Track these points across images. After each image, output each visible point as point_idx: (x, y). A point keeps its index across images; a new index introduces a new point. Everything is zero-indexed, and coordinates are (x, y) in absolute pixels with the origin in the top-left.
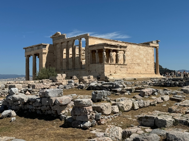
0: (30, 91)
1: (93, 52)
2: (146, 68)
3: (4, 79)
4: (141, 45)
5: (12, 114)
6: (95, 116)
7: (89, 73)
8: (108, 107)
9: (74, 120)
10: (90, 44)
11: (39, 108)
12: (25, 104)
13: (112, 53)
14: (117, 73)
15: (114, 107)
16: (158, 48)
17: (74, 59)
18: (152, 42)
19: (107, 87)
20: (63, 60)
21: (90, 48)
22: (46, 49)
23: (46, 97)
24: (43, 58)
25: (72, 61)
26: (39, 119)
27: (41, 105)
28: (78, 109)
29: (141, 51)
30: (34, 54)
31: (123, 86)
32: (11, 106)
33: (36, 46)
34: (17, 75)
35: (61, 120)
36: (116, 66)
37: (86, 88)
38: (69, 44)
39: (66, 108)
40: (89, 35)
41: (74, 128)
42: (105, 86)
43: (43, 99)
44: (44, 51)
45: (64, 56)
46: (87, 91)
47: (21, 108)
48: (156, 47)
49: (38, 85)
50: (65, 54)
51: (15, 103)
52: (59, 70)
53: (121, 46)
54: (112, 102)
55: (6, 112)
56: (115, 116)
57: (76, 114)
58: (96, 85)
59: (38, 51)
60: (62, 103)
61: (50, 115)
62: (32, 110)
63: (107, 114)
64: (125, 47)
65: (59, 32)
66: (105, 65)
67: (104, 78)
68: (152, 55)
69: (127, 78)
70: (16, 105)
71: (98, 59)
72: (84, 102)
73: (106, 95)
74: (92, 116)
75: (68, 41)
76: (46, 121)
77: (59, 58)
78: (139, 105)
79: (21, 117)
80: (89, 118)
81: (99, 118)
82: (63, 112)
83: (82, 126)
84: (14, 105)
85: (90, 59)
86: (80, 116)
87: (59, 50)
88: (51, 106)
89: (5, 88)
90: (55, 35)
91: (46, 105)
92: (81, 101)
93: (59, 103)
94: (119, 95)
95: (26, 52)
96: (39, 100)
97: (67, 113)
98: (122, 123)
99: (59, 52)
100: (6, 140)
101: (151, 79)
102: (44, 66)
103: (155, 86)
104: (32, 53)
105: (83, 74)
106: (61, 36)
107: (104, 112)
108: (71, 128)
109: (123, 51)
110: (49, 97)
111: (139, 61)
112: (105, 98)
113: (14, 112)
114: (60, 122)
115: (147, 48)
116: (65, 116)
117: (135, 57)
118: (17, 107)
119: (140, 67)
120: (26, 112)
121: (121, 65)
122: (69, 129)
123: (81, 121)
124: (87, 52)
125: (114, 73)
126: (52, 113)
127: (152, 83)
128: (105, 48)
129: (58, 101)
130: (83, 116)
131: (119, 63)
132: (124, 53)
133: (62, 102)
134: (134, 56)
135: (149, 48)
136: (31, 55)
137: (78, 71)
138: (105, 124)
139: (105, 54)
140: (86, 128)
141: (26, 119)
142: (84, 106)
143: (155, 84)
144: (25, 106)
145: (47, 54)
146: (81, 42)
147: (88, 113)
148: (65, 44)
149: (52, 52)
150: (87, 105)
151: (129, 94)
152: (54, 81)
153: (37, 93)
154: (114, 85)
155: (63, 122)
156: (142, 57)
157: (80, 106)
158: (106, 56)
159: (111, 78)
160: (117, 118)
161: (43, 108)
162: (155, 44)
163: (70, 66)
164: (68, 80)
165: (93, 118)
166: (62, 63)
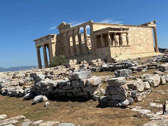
0: (50, 78)
1: (99, 37)
2: (147, 48)
3: (16, 71)
4: (140, 26)
5: (44, 99)
6: (131, 94)
7: (96, 57)
8: (141, 84)
9: (110, 100)
10: (94, 30)
11: (70, 91)
12: (55, 88)
13: (116, 36)
14: (122, 54)
15: (146, 83)
16: (155, 28)
17: (80, 45)
18: (150, 23)
19: (120, 67)
20: (71, 48)
21: (95, 34)
22: (54, 39)
23: (76, 80)
24: (53, 48)
25: (79, 47)
26: (72, 101)
27: (72, 88)
28: (113, 88)
29: (141, 32)
30: (44, 45)
31: (135, 64)
32: (40, 92)
33: (45, 37)
34: (27, 66)
35: (95, 100)
36: (121, 48)
37: (99, 70)
38: (74, 32)
39: (97, 88)
40: (92, 21)
41: (112, 107)
42: (117, 66)
43: (73, 82)
44: (53, 41)
45: (71, 44)
46: (100, 72)
47: (50, 93)
48: (153, 27)
49: (55, 71)
50: (71, 42)
51: (43, 89)
52: (68, 57)
53: (123, 28)
54: (137, 79)
55: (37, 98)
56: (148, 93)
57: (112, 93)
58: (108, 67)
59: (47, 42)
60: (94, 84)
61: (82, 96)
62: (62, 93)
63: (141, 91)
64: (128, 29)
65: (64, 22)
66: (111, 48)
67: (111, 60)
68: (151, 35)
69: (132, 58)
70: (45, 90)
71: (103, 43)
72: (120, 80)
73: (128, 74)
74: (129, 94)
75: (73, 29)
76: (80, 103)
77: (67, 46)
78: (166, 80)
79: (53, 101)
80: (126, 96)
81: (136, 95)
82: (96, 92)
83: (120, 104)
84: (43, 90)
85: (95, 44)
86: (116, 95)
87: (66, 38)
88: (82, 88)
89: (26, 77)
90: (61, 25)
91: (78, 87)
92: (117, 80)
93: (91, 84)
94: (137, 73)
95: (36, 43)
96: (69, 83)
97: (99, 93)
98: (158, 98)
99: (66, 41)
100: (52, 124)
101: (153, 56)
102: (54, 55)
103: (162, 62)
104: (42, 44)
105: (90, 58)
106: (66, 25)
107: (138, 89)
108: (110, 108)
109: (126, 33)
110: (79, 80)
111: (139, 42)
112: (128, 77)
113: (46, 97)
114: (95, 103)
115: (145, 28)
116: (99, 96)
117: (136, 39)
118: (46, 92)
119: (141, 47)
120: (56, 96)
121: (125, 46)
122: (106, 108)
123: (118, 100)
124: (92, 38)
125: (120, 55)
126: (84, 95)
127: (159, 60)
128: (109, 31)
129: (90, 83)
130: (120, 95)
131: (123, 45)
132: (127, 35)
133: (94, 82)
134: (135, 37)
135: (148, 29)
136: (41, 46)
137: (85, 56)
138: (141, 101)
139: (110, 38)
140: (125, 106)
141: (59, 102)
142: (120, 84)
143: (162, 60)
144: (55, 90)
145: (55, 44)
146: (86, 29)
147: (125, 91)
148: (70, 33)
149: (59, 42)
150: (122, 84)
151: (145, 71)
152: (68, 66)
153: (56, 78)
154: (127, 65)
155: (97, 103)
156: (142, 37)
157: (116, 85)
158: (110, 40)
159: (117, 59)
160: (150, 94)
161: (74, 91)
162: (152, 25)
163: (78, 53)
164: (79, 65)
165: (130, 96)
166: (70, 51)
